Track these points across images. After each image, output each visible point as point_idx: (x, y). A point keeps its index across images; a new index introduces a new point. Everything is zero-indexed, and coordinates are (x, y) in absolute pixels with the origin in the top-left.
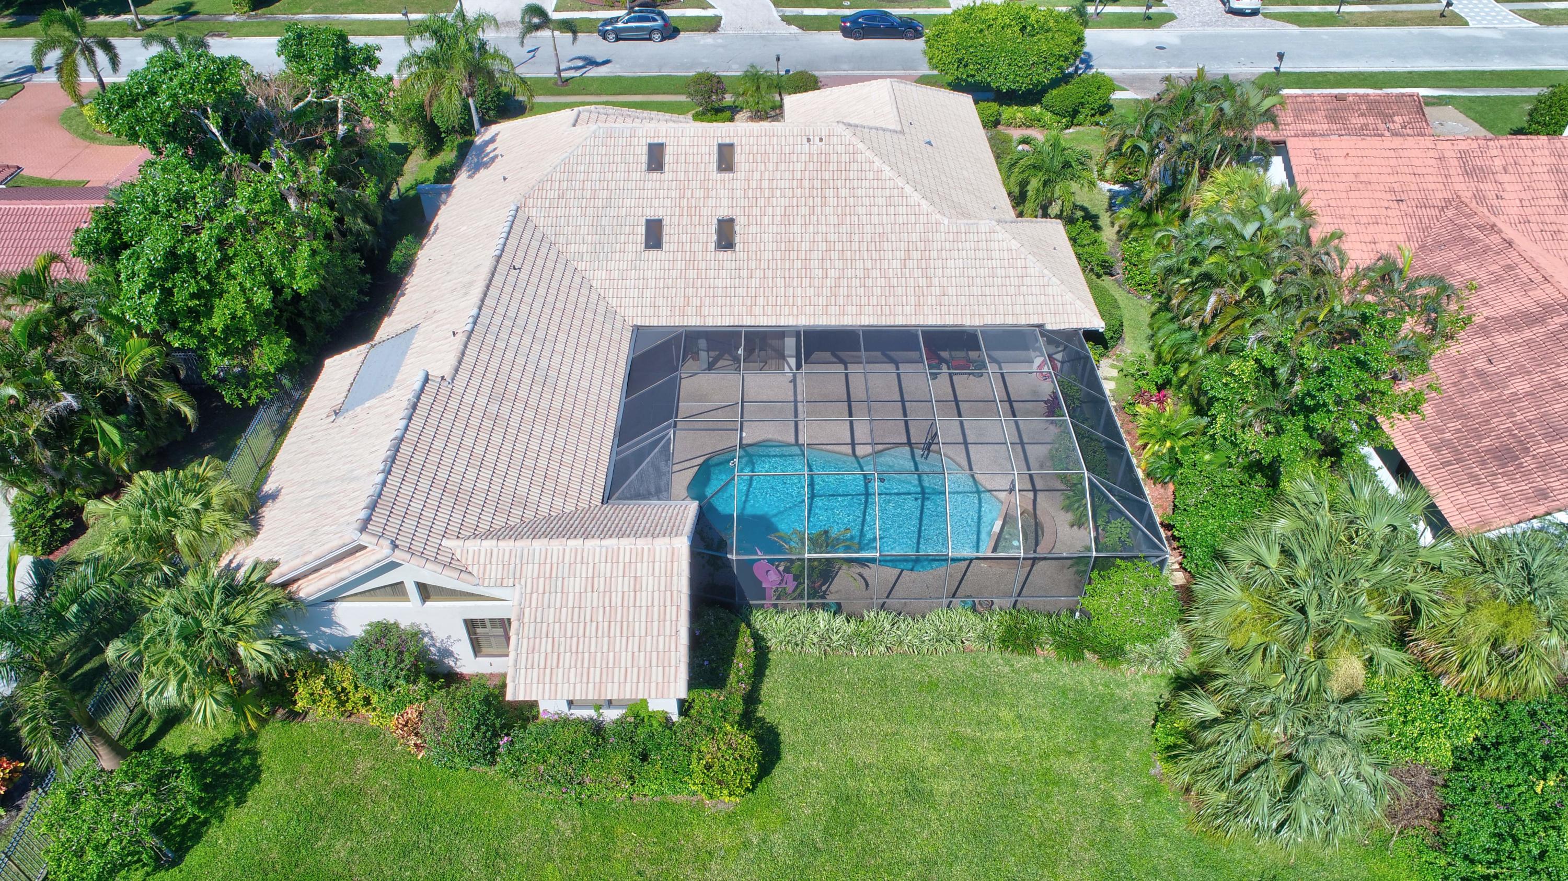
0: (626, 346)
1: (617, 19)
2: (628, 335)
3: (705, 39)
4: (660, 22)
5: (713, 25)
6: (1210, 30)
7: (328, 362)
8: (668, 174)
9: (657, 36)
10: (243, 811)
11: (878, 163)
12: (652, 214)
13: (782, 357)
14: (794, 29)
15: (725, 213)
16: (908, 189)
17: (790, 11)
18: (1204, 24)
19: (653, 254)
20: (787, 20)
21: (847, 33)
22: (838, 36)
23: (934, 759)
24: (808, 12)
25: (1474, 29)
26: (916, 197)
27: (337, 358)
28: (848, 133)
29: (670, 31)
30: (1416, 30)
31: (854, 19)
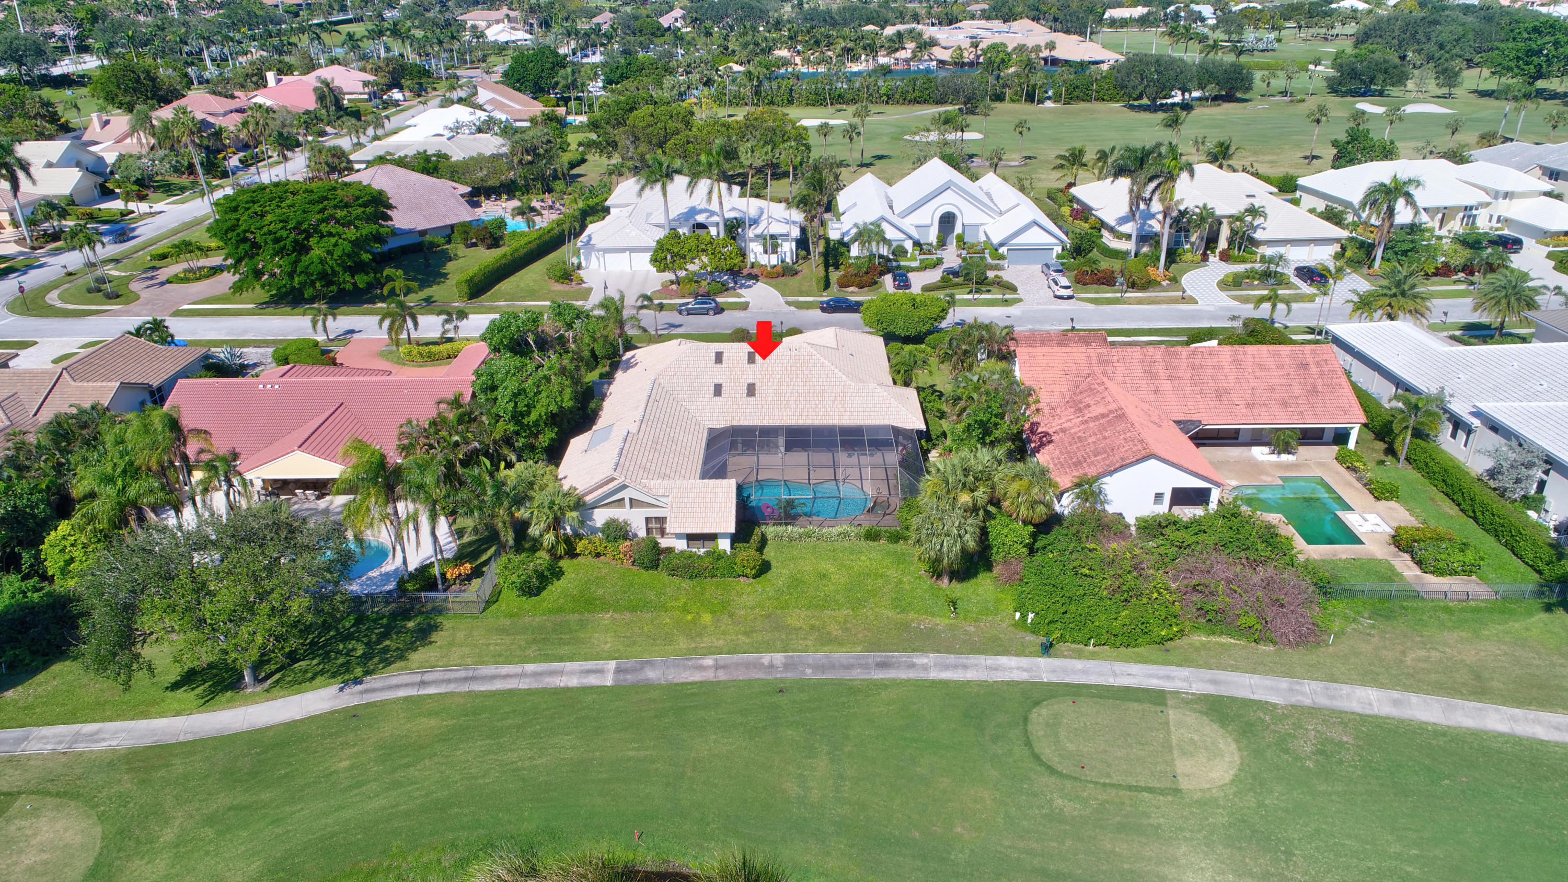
0: (705, 435)
1: (688, 304)
2: (706, 432)
3: (741, 314)
4: (713, 305)
5: (744, 306)
6: (1041, 307)
7: (572, 441)
8: (724, 365)
9: (711, 312)
10: (560, 582)
11: (822, 360)
12: (717, 381)
13: (777, 447)
14: (793, 308)
15: (751, 381)
16: (836, 371)
17: (790, 299)
18: (1038, 304)
19: (717, 398)
20: (789, 304)
21: (823, 310)
22: (819, 312)
23: (832, 570)
24: (801, 299)
25: (1202, 305)
26: (840, 374)
27: (577, 438)
28: (809, 347)
29: (719, 310)
30: (1164, 306)
31: (828, 303)
